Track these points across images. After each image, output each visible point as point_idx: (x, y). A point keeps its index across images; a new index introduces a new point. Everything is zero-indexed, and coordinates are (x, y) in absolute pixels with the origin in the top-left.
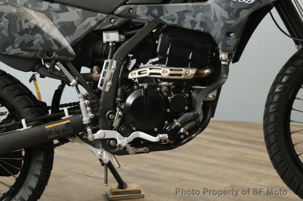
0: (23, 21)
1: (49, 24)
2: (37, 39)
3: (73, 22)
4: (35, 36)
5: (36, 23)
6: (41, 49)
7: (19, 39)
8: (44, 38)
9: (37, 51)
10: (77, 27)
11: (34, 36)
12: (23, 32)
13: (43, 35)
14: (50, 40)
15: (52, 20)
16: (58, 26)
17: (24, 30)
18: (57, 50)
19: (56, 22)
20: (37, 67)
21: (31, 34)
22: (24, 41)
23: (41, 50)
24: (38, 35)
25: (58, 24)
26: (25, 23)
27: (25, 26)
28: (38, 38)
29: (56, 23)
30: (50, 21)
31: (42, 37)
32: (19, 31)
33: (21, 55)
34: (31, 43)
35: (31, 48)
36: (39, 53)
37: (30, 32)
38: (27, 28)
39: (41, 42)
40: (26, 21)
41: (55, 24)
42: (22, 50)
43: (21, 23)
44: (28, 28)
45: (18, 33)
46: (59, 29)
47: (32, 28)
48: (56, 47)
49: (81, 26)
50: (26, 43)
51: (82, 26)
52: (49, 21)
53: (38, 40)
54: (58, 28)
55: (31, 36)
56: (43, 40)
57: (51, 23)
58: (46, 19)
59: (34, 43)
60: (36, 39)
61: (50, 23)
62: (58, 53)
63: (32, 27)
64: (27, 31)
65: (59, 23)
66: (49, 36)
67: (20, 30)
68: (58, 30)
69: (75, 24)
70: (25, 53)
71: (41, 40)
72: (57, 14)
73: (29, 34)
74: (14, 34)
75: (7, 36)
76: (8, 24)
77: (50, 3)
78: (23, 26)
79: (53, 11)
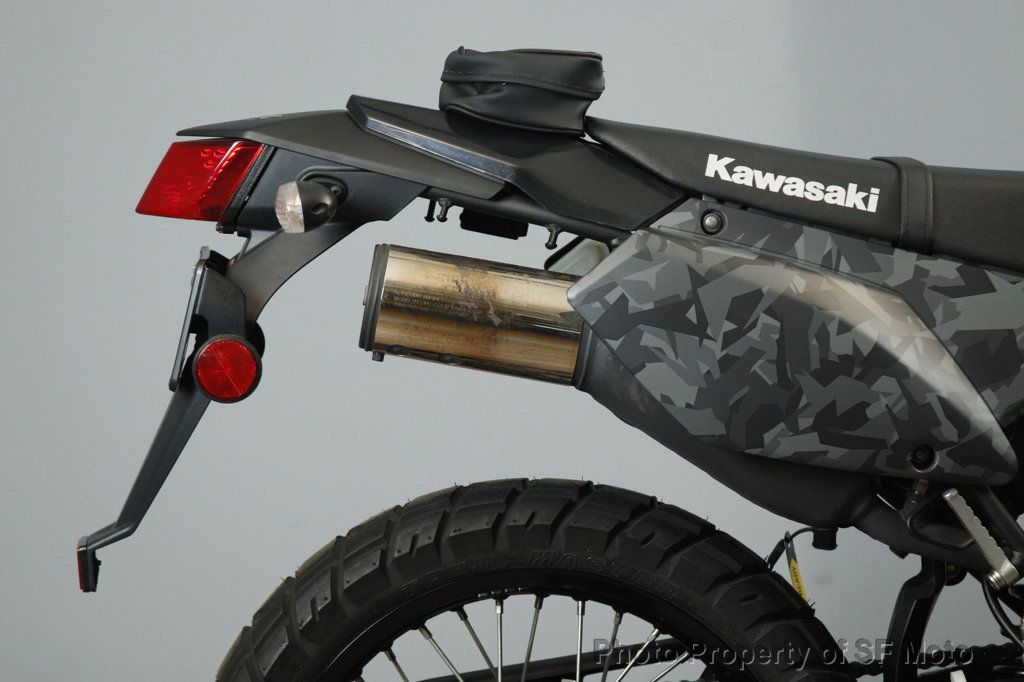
0: (833, 328)
1: (923, 338)
2: (881, 396)
3: (1011, 331)
4: (874, 387)
5: (880, 335)
6: (896, 437)
7: (814, 396)
8: (906, 393)
9: (878, 444)
11: (870, 387)
12: (830, 370)
13: (904, 381)
14: (929, 404)
15: (930, 324)
16: (954, 349)
17: (837, 361)
18: (952, 443)
19: (947, 330)
20: (860, 509)
21: (860, 378)
22: (833, 405)
23: (892, 442)
24: (886, 384)
25: (952, 339)
26: (838, 334)
27: (839, 346)
28: (886, 395)
29: (946, 336)
30: (925, 327)
31: (899, 391)
32: (815, 365)
33: (818, 461)
34: (858, 414)
35: (860, 432)
36: (885, 454)
37: (857, 371)
38: (847, 356)
39: (895, 411)
40: (845, 327)
41: (942, 339)
42: (823, 442)
43: (823, 335)
44: (850, 353)
45: (815, 374)
46: (955, 360)
47: (865, 354)
48: (948, 431)
50: (839, 412)
52: (922, 330)
53: (884, 401)
54: (954, 354)
55: (861, 385)
56: (904, 402)
57: (928, 334)
58: (909, 318)
59: (871, 412)
60: (878, 399)
61: (922, 334)
62: (957, 453)
63: (865, 351)
64: (847, 364)
65: (959, 337)
66: (927, 388)
67: (821, 359)
68: (952, 361)
69: (1018, 339)
70: (835, 454)
71: (898, 400)
72: (951, 300)
73: (854, 376)
74: (797, 376)
75: (770, 383)
76: (776, 337)
77: (921, 256)
78: (831, 346)
79: (935, 288)
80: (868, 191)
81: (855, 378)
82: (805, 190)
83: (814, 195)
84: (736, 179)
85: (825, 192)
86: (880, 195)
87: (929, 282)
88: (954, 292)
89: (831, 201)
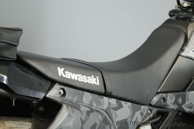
3: (126, 119)
69: (128, 121)
72: (116, 112)
77: (109, 98)
79: (113, 108)
80: (96, 78)
82: (83, 79)
83: (85, 80)
84: (66, 76)
85: (87, 79)
86: (99, 79)
87: (111, 107)
88: (116, 109)
89: (89, 82)
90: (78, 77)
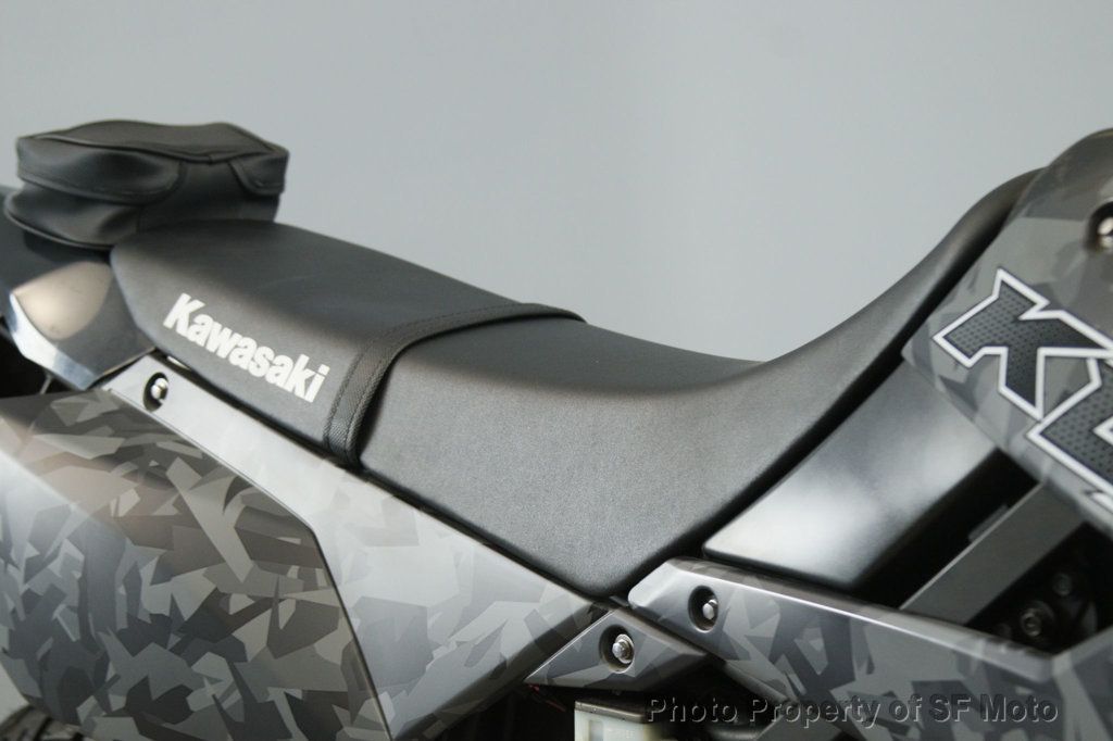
0: (146, 572)
2: (207, 682)
3: (422, 609)
4: (199, 667)
5: (218, 590)
7: (122, 667)
8: (240, 682)
10: (438, 646)
11: (190, 664)
12: (140, 634)
13: (237, 664)
14: (271, 703)
15: (336, 580)
17: (149, 621)
21: (177, 650)
22: (145, 683)
24: (211, 664)
25: (356, 607)
26: (153, 583)
27: (153, 599)
28: (213, 681)
29: (350, 602)
30: (325, 584)
31: (231, 679)
32: (122, 624)
35: (181, 727)
37: (174, 640)
38: (162, 615)
39: (224, 705)
41: (346, 605)
43: (134, 583)
44: (167, 614)
45: (121, 635)
47: (186, 619)
49: (454, 646)
51: (459, 644)
53: (211, 689)
55: (179, 661)
56: (237, 695)
60: (201, 685)
63: (188, 610)
64: (160, 628)
67: (129, 617)
69: (430, 622)
71: (228, 693)
72: (368, 549)
73: (170, 646)
74: (100, 634)
75: (74, 639)
76: (78, 575)
77: (351, 476)
78: (142, 598)
80: (315, 369)
81: (171, 650)
83: (258, 367)
84: (191, 333)
85: (271, 364)
86: (327, 376)
87: (346, 516)
89: (271, 379)
90: (236, 347)
